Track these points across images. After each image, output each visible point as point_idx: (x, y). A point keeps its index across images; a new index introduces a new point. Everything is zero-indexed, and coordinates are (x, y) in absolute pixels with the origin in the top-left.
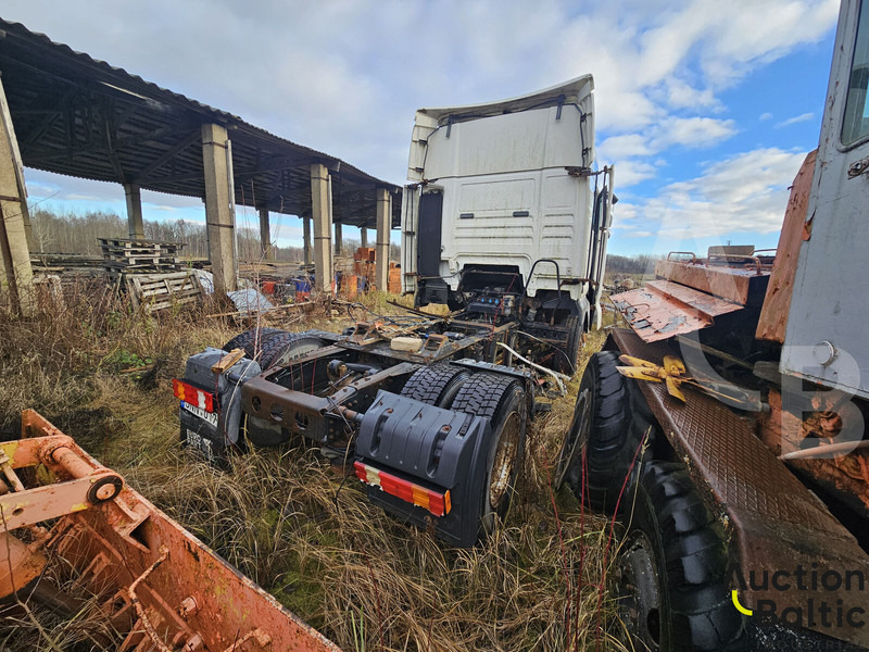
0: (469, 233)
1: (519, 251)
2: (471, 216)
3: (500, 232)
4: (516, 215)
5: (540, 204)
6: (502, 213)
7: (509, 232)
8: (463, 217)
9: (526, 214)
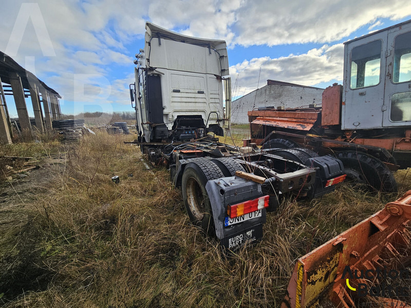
0: (179, 100)
1: (202, 109)
2: (178, 91)
3: (193, 100)
4: (199, 92)
5: (207, 88)
6: (193, 91)
7: (197, 100)
8: (175, 91)
9: (202, 93)
